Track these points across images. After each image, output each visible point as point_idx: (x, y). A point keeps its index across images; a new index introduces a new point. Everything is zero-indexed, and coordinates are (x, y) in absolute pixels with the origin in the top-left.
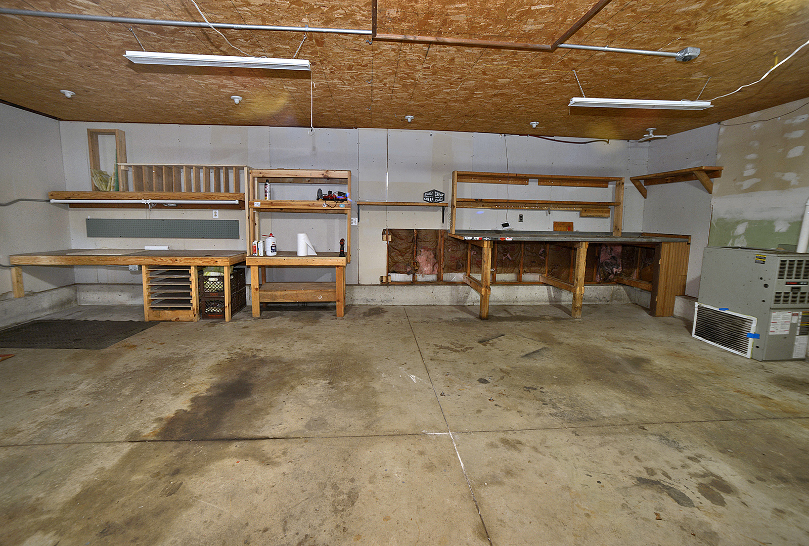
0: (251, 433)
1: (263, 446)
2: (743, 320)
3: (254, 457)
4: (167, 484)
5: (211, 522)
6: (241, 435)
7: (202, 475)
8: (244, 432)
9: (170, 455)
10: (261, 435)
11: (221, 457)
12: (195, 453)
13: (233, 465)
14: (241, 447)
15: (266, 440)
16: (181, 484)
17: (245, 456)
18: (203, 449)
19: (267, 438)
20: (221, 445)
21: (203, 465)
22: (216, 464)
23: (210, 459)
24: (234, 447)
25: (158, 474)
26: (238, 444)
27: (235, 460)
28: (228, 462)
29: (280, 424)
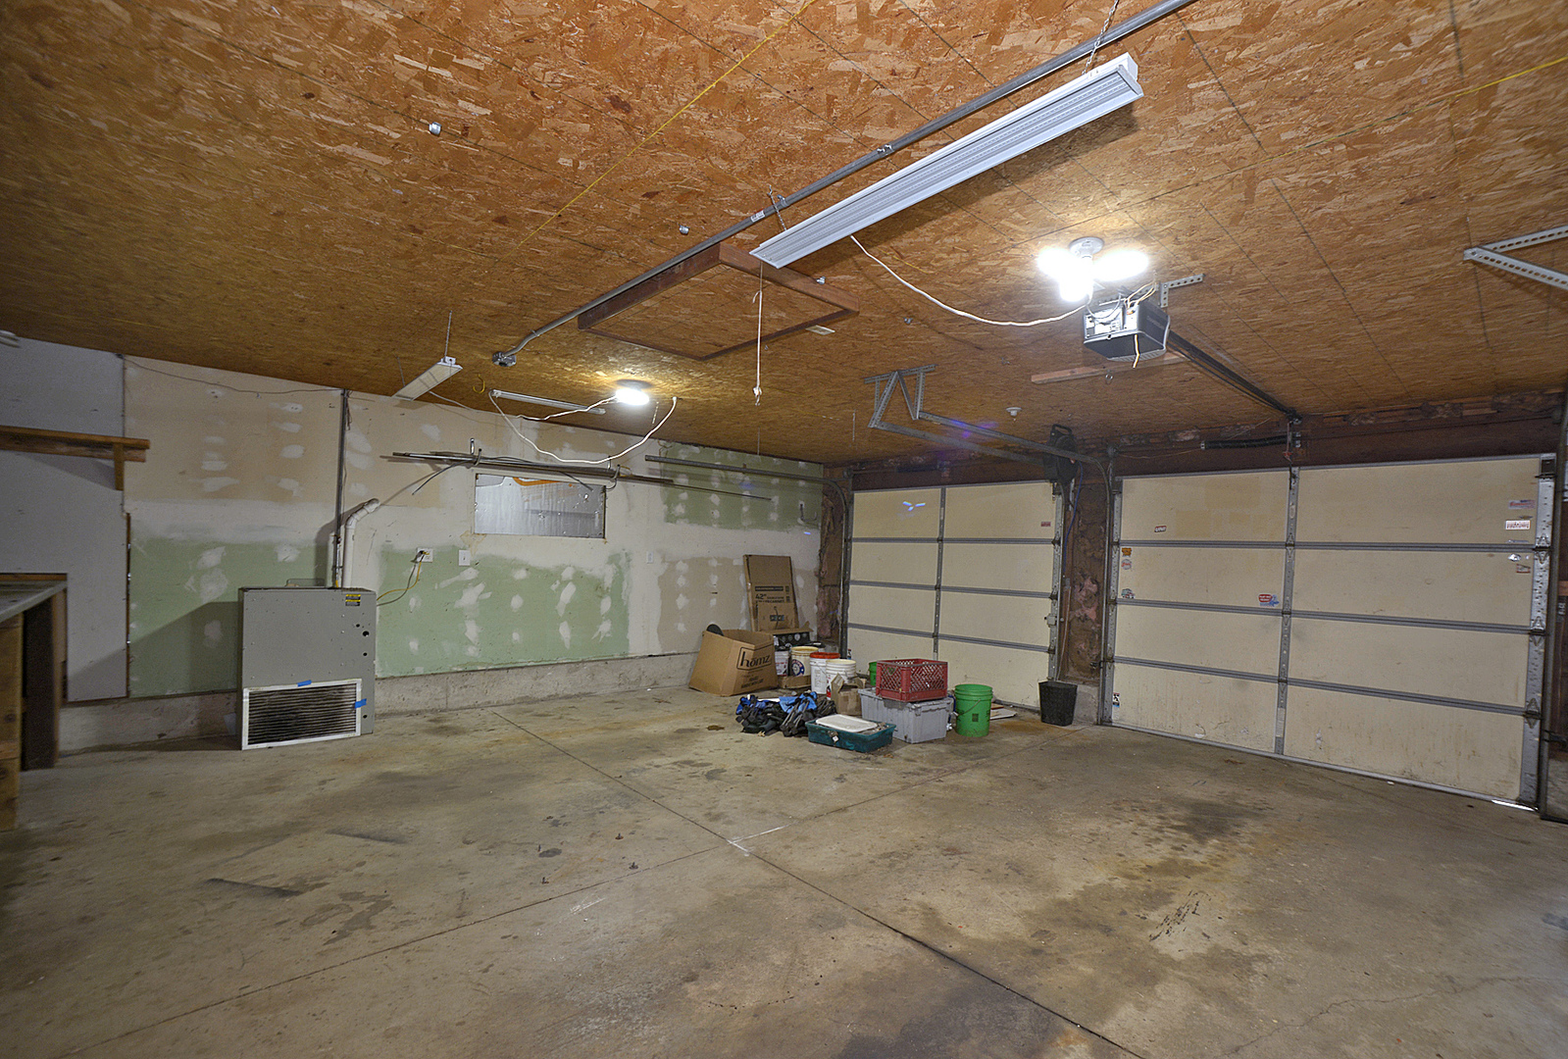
0: (919, 954)
1: (919, 929)
2: (340, 688)
3: (939, 923)
4: (1049, 944)
5: (1012, 893)
6: (935, 958)
7: (1008, 933)
8: (926, 962)
9: (1043, 981)
10: (909, 945)
11: (978, 942)
12: (1007, 966)
13: (968, 926)
14: (945, 942)
15: (908, 934)
16: (1032, 936)
17: (949, 931)
18: (994, 966)
19: (905, 936)
20: (969, 958)
21: (1003, 944)
22: (986, 937)
23: (992, 947)
24: (954, 947)
25: (1060, 961)
26: (945, 949)
27: (962, 931)
28: (971, 932)
29: (870, 946)
